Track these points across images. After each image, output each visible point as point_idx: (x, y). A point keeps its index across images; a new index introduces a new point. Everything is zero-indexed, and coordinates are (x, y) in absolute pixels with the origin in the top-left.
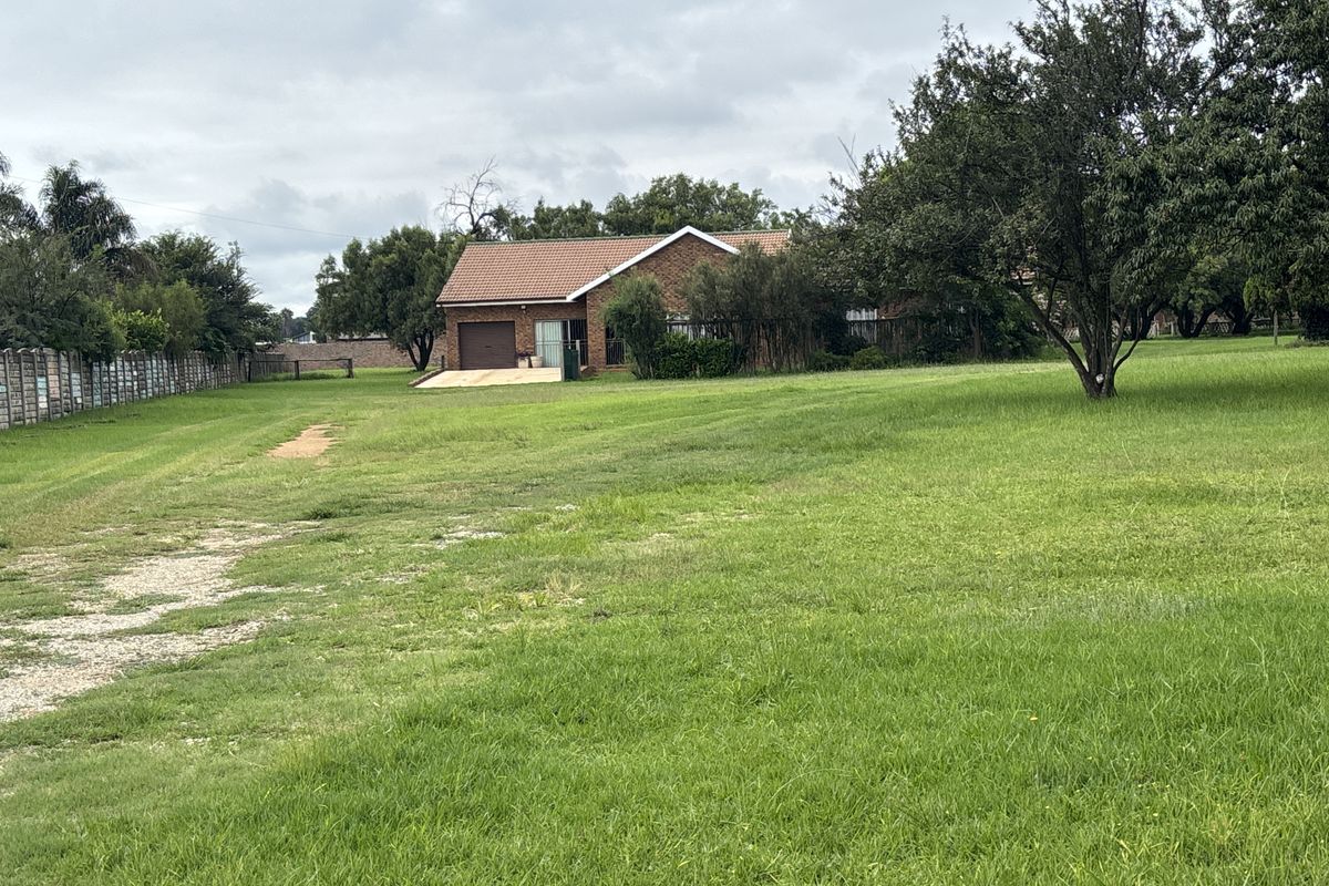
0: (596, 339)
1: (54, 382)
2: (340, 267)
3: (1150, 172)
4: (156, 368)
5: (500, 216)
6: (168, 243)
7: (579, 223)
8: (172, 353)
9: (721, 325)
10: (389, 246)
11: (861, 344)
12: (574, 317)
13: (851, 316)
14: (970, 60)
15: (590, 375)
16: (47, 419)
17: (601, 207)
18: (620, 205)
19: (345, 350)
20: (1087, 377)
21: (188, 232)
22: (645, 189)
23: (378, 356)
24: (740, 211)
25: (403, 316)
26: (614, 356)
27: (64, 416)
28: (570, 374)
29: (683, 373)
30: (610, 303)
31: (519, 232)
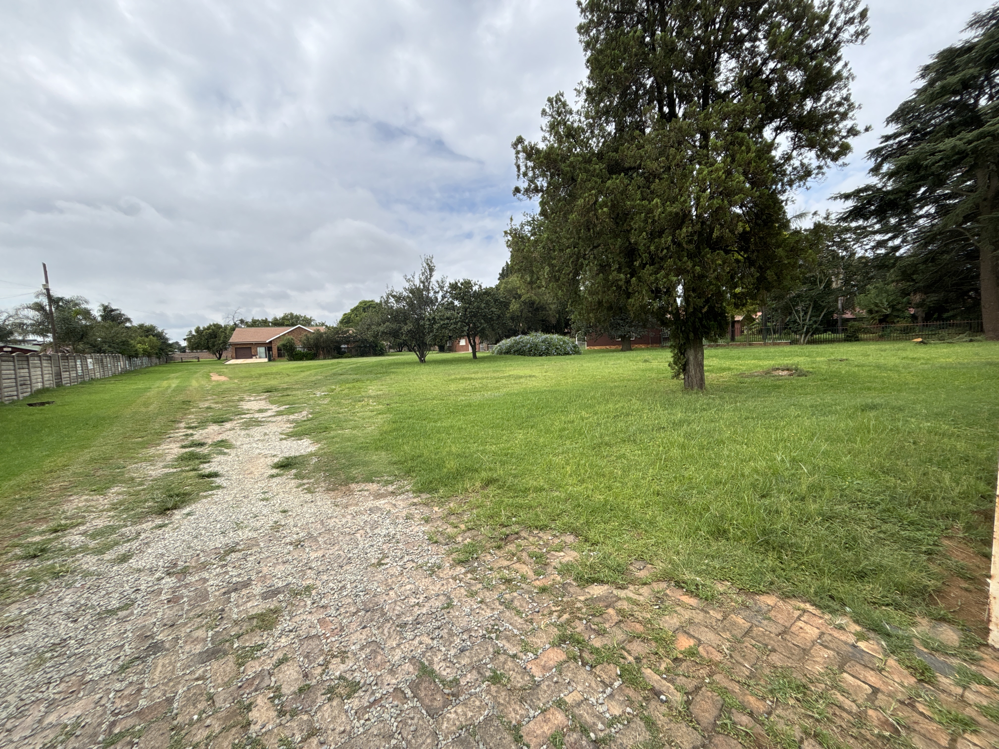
0: (275, 351)
1: (122, 364)
2: (194, 333)
4: (145, 360)
5: (242, 321)
6: (141, 326)
7: (265, 323)
8: (149, 355)
9: (309, 348)
10: (209, 328)
12: (269, 347)
13: (343, 346)
15: (274, 360)
16: (121, 374)
17: (270, 320)
18: (276, 319)
19: (197, 355)
20: (420, 358)
21: (147, 323)
22: (282, 315)
23: (206, 356)
24: (308, 322)
25: (214, 346)
26: (280, 355)
27: (125, 372)
28: (270, 360)
29: (301, 359)
30: (279, 343)
31: (248, 325)
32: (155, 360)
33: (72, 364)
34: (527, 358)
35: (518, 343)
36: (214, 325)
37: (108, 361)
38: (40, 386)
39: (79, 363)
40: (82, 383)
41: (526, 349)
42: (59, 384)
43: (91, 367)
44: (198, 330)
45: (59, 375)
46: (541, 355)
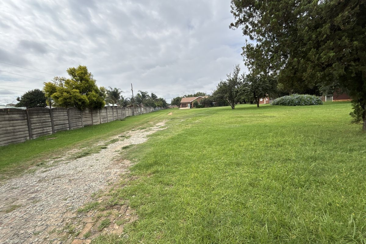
1: (152, 109)
2: (173, 100)
3: (237, 91)
4: (159, 108)
5: (185, 96)
6: (160, 98)
7: (191, 96)
8: (161, 107)
9: (203, 104)
10: (176, 98)
11: (214, 105)
12: (191, 103)
13: (213, 103)
14: (223, 82)
15: (192, 108)
16: (152, 112)
17: (193, 95)
18: (194, 94)
19: (173, 106)
20: (232, 107)
21: (162, 98)
22: (196, 93)
23: (176, 107)
24: (204, 95)
25: (178, 104)
26: (194, 106)
27: (153, 112)
28: (191, 108)
29: (199, 108)
30: (194, 102)
31: (187, 97)
32: (163, 108)
33: (137, 109)
34: (286, 107)
35: (283, 100)
36: (178, 97)
37: (148, 108)
38: (128, 115)
39: (139, 109)
40: (140, 115)
41: (287, 102)
42: (133, 115)
43: (142, 110)
44: (174, 99)
45: (133, 113)
46: (295, 105)
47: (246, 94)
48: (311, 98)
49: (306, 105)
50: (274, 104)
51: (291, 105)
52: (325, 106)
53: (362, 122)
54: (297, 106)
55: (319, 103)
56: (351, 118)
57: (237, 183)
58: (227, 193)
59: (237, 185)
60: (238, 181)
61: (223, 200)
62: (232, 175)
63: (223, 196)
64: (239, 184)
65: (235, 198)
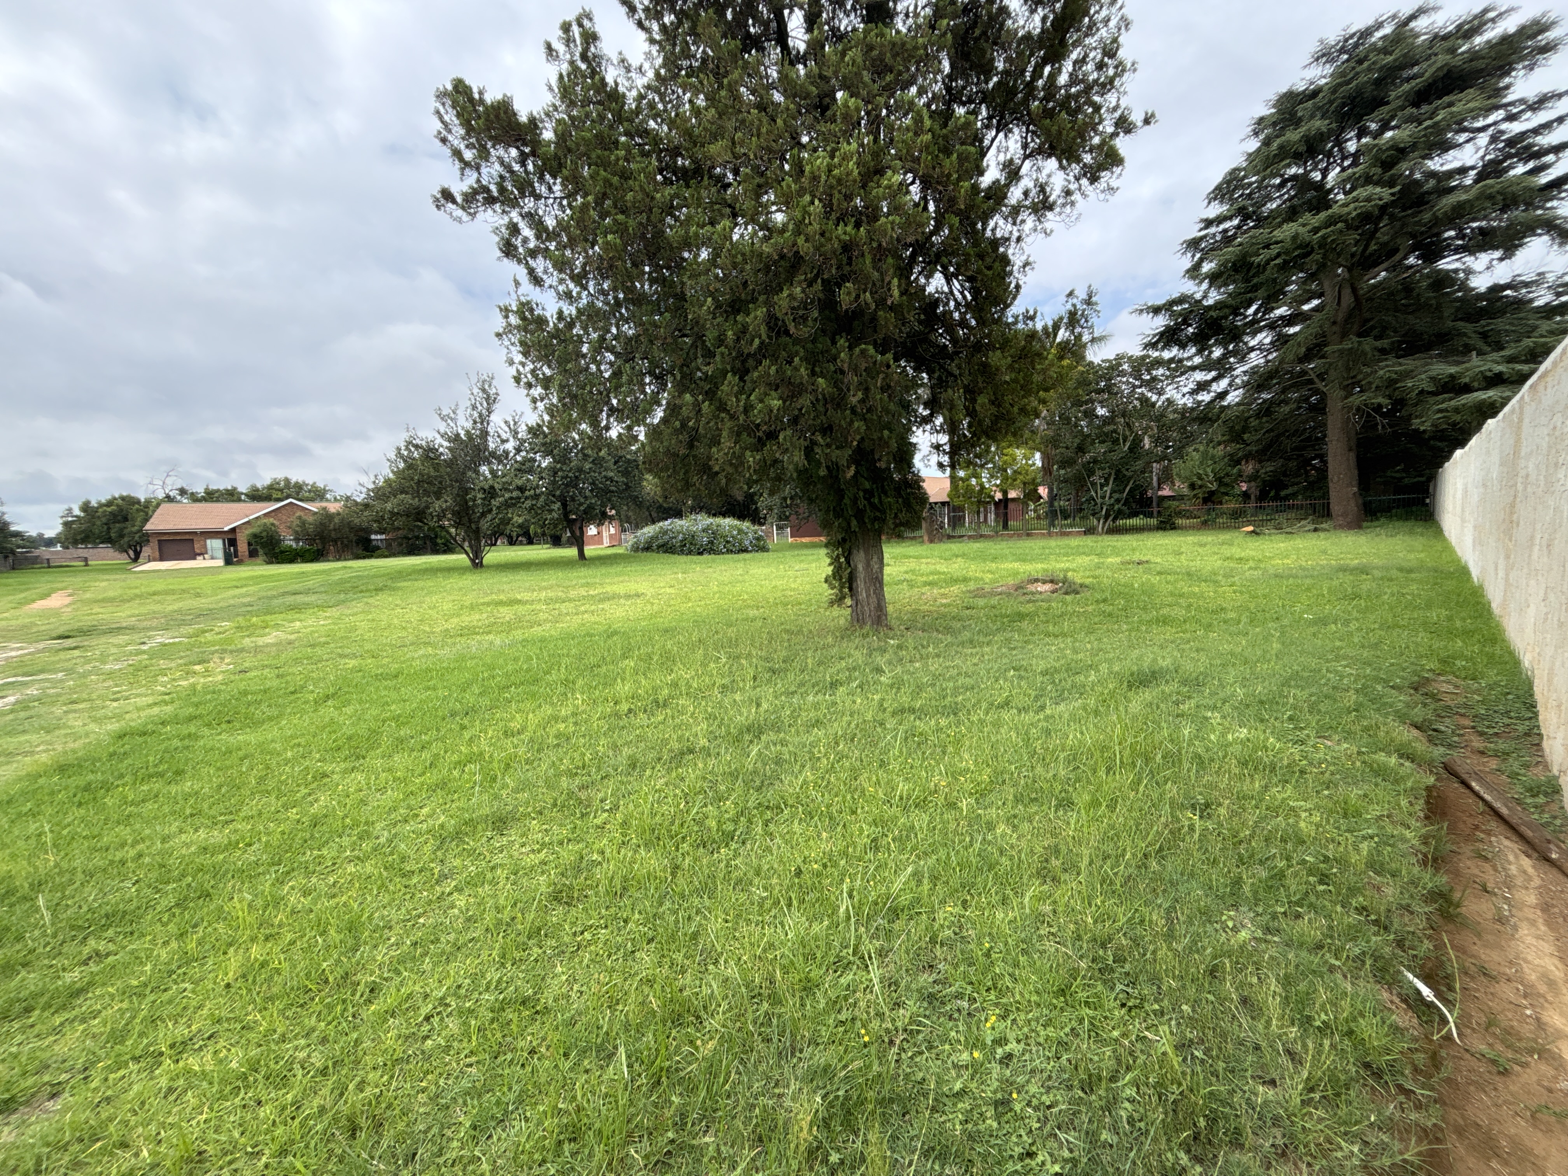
0: (243, 547)
3: (492, 487)
5: (183, 492)
7: (231, 495)
9: (311, 540)
10: (109, 503)
11: (378, 548)
12: (230, 539)
13: (373, 537)
14: (418, 442)
15: (240, 562)
17: (242, 489)
18: (255, 489)
19: (83, 551)
20: (473, 561)
22: (267, 482)
23: (104, 555)
24: (319, 494)
25: (122, 536)
26: (253, 554)
28: (228, 562)
29: (292, 561)
30: (249, 531)
31: (195, 498)
34: (676, 557)
36: (123, 498)
41: (676, 542)
46: (701, 554)
47: (528, 503)
48: (740, 531)
49: (730, 551)
50: (636, 549)
51: (690, 553)
52: (775, 555)
53: (848, 601)
54: (705, 557)
55: (760, 546)
56: (828, 593)
57: (498, 910)
58: (448, 983)
59: (499, 922)
60: (502, 901)
61: (426, 1028)
62: (473, 882)
63: (425, 1010)
64: (506, 916)
65: (487, 989)
